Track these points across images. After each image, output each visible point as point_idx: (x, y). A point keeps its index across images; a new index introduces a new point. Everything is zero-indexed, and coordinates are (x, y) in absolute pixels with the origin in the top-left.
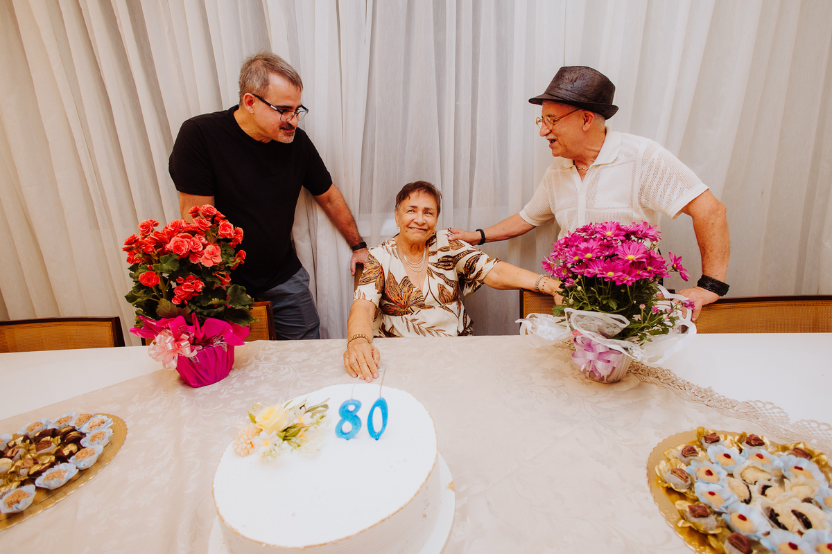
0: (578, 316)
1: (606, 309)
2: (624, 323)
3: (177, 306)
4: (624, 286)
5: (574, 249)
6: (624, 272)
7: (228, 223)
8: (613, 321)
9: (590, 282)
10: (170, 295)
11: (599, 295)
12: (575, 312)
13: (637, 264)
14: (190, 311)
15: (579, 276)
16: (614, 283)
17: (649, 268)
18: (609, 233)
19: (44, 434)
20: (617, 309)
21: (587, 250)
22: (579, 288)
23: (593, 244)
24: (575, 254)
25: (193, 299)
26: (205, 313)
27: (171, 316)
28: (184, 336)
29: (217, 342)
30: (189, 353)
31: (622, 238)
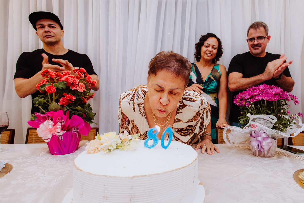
3: (60, 106)
10: (57, 101)
14: (66, 109)
25: (70, 104)
26: (73, 112)
27: (55, 111)
28: (59, 123)
29: (74, 130)
30: (59, 132)
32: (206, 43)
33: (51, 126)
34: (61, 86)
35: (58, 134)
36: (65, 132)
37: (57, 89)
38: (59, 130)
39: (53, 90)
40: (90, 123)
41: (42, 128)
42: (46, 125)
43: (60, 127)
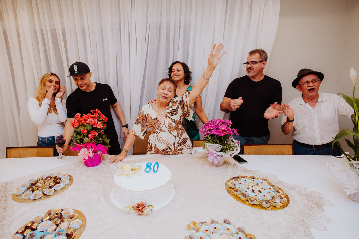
0: (209, 145)
1: (216, 143)
2: (221, 147)
3: (90, 140)
4: (221, 136)
5: (208, 126)
6: (221, 133)
8: (219, 147)
9: (212, 135)
10: (87, 137)
11: (215, 139)
12: (208, 144)
13: (224, 131)
14: (93, 141)
15: (209, 134)
16: (218, 135)
17: (228, 132)
18: (218, 122)
19: (47, 178)
20: (219, 143)
21: (211, 127)
22: (209, 137)
23: (213, 125)
24: (208, 128)
25: (94, 137)
26: (97, 142)
27: (88, 143)
28: (90, 150)
29: (99, 152)
30: (92, 155)
31: (221, 124)
33: (86, 153)
34: (89, 128)
35: (90, 156)
36: (94, 154)
37: (87, 130)
38: (91, 154)
39: (86, 131)
40: (107, 147)
41: (81, 153)
42: (84, 152)
43: (91, 152)
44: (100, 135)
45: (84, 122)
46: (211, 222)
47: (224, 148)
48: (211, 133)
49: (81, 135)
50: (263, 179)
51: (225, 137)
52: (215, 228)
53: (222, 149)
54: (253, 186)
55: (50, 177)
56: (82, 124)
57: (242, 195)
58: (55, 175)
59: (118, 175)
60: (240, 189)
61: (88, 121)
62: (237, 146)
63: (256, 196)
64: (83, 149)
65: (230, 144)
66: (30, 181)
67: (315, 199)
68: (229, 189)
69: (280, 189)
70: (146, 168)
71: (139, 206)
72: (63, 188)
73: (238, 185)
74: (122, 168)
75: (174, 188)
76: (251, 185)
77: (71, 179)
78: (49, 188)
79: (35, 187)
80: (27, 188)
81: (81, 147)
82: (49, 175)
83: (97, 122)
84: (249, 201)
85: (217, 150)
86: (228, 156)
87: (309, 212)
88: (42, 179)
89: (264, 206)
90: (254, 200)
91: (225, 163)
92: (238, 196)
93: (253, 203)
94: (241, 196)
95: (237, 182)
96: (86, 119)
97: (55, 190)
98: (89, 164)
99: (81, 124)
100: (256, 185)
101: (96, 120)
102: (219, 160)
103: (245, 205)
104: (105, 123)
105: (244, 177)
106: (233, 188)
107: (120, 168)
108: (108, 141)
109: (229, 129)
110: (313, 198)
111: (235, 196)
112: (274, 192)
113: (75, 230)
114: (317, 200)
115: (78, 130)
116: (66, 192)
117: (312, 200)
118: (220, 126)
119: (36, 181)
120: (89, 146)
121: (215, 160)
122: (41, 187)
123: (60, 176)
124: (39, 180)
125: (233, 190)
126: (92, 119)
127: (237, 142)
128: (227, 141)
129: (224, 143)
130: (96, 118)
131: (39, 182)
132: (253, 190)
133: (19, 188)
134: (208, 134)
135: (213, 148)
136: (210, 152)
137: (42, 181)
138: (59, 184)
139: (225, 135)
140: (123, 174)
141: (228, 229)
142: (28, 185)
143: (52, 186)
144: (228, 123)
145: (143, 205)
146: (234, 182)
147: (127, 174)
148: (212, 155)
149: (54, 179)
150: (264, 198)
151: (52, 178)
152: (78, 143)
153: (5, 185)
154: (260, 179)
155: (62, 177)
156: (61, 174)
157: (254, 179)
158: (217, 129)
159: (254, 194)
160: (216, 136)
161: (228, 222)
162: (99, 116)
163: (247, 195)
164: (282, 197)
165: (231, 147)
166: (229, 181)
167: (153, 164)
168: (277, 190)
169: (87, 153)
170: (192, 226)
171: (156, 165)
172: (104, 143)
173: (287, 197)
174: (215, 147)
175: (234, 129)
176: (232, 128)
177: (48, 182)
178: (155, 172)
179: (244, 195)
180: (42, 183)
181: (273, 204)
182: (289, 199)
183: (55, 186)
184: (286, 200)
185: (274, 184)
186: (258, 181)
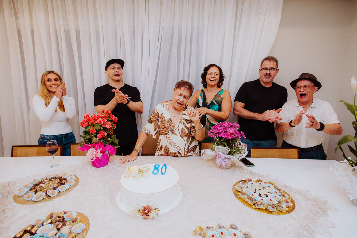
0: (217, 148)
1: (224, 146)
3: (99, 140)
4: (229, 139)
5: (216, 129)
6: (229, 135)
7: (113, 115)
8: (226, 149)
9: (221, 138)
10: (96, 137)
11: (223, 142)
12: (216, 147)
13: (232, 134)
14: (102, 142)
16: (226, 138)
17: (235, 135)
18: (226, 125)
19: (52, 178)
20: (227, 146)
21: (220, 130)
22: (217, 140)
23: (222, 128)
24: (217, 131)
25: (103, 138)
26: (106, 143)
27: (96, 143)
28: (98, 150)
29: (107, 153)
30: (99, 155)
31: (229, 127)
32: (209, 72)
34: (97, 127)
35: (98, 156)
36: (102, 154)
37: (96, 130)
39: (95, 131)
40: (116, 147)
41: (89, 153)
42: (92, 152)
43: (99, 152)
44: (109, 135)
45: (93, 122)
46: (218, 227)
47: (232, 151)
48: (219, 136)
49: (90, 134)
50: (270, 183)
51: (233, 140)
52: (222, 233)
53: (229, 152)
54: (259, 190)
55: (55, 177)
56: (92, 123)
57: (249, 199)
58: (61, 176)
59: (125, 177)
60: (247, 193)
61: (97, 121)
62: (244, 149)
63: (262, 200)
64: (91, 149)
65: (238, 147)
66: (33, 181)
67: (319, 204)
68: (236, 192)
69: (286, 193)
70: (154, 170)
71: (145, 210)
72: (68, 189)
73: (245, 188)
74: (129, 169)
75: (181, 190)
76: (258, 188)
77: (77, 180)
78: (53, 189)
79: (39, 188)
80: (30, 189)
81: (89, 147)
82: (54, 175)
83: (107, 122)
84: (256, 205)
85: (225, 152)
86: (236, 159)
87: (314, 217)
88: (47, 179)
89: (270, 210)
90: (261, 204)
91: (233, 165)
92: (245, 200)
93: (259, 207)
94: (247, 200)
95: (244, 186)
96: (96, 119)
97: (60, 192)
98: (97, 165)
99: (90, 124)
100: (263, 189)
101: (106, 120)
102: (227, 163)
103: (252, 210)
104: (114, 123)
105: (251, 181)
106: (240, 192)
107: (128, 169)
108: (117, 141)
109: (236, 132)
110: (318, 203)
111: (242, 200)
112: (280, 196)
113: (76, 235)
114: (322, 204)
115: (87, 130)
116: (71, 194)
117: (317, 204)
118: (228, 129)
119: (41, 182)
120: (98, 147)
121: (223, 162)
122: (45, 188)
123: (65, 177)
124: (44, 181)
125: (240, 194)
126: (101, 119)
127: (244, 145)
128: (234, 144)
129: (232, 146)
130: (106, 118)
131: (44, 183)
132: (260, 194)
133: (21, 188)
134: (217, 137)
135: (222, 150)
136: (218, 155)
137: (46, 182)
138: (64, 185)
139: (233, 138)
140: (130, 176)
141: (235, 235)
142: (32, 186)
143: (57, 187)
144: (236, 126)
145: (150, 209)
146: (241, 186)
147: (134, 175)
148: (220, 157)
149: (59, 180)
150: (271, 203)
151: (57, 178)
152: (86, 142)
153: (7, 185)
154: (267, 183)
155: (67, 177)
156: (67, 175)
157: (261, 183)
158: (225, 132)
159: (261, 198)
160: (224, 138)
161: (235, 227)
162: (109, 116)
163: (253, 199)
164: (288, 201)
165: (239, 150)
166: (236, 184)
167: (161, 166)
168: (283, 194)
169: (95, 153)
170: (199, 231)
171: (164, 167)
172: (113, 144)
173: (292, 201)
174: (223, 150)
175: (242, 132)
176: (239, 131)
177: (53, 183)
178: (163, 174)
179: (251, 199)
180: (46, 184)
181: (279, 209)
182: (295, 204)
183: (59, 187)
184: (292, 204)
185: (280, 188)
186: (264, 185)
